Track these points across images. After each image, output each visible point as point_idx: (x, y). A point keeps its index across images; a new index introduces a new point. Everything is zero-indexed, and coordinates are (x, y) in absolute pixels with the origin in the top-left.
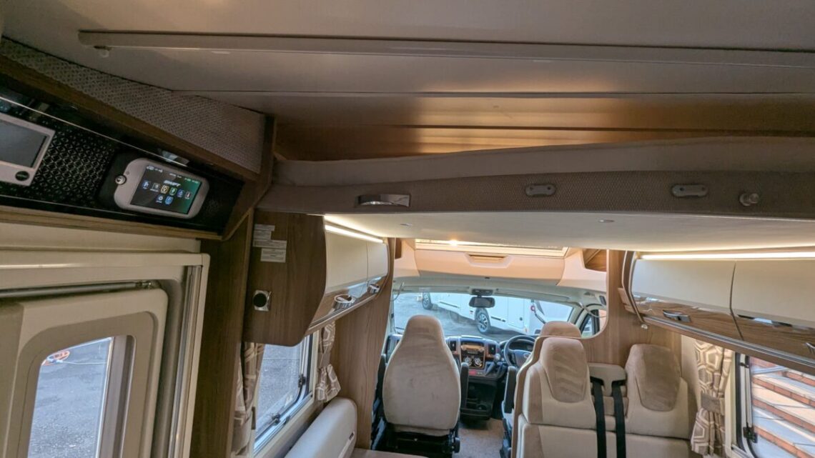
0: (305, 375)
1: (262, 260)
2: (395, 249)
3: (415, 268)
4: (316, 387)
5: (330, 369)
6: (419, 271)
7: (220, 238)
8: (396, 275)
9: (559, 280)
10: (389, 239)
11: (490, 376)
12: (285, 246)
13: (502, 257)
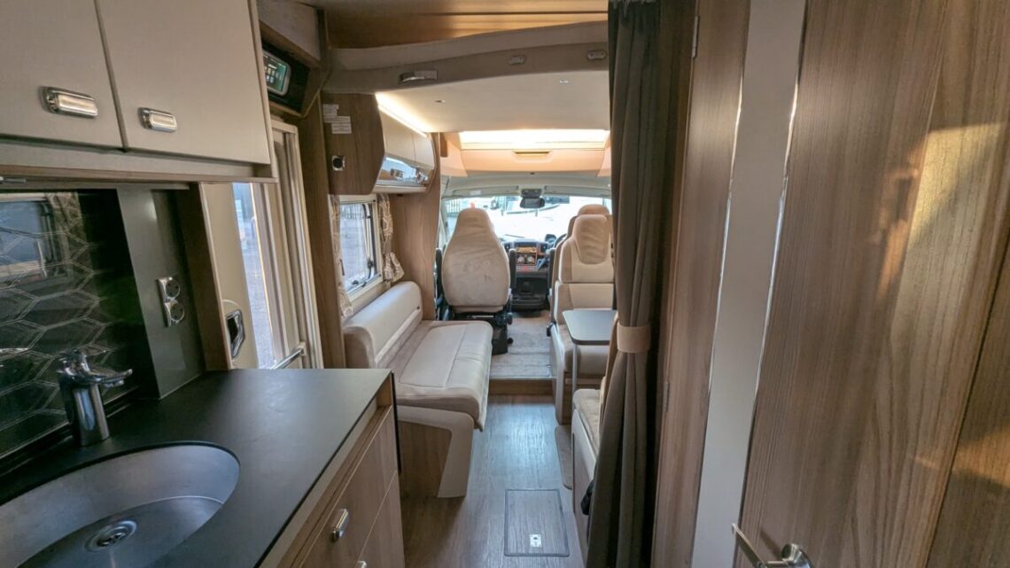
0: (372, 259)
1: (334, 133)
2: (441, 145)
3: (463, 168)
4: (383, 268)
5: (393, 256)
6: (468, 172)
7: (298, 115)
8: (443, 172)
9: (598, 171)
10: (434, 135)
11: (542, 271)
12: (349, 120)
13: (547, 153)
